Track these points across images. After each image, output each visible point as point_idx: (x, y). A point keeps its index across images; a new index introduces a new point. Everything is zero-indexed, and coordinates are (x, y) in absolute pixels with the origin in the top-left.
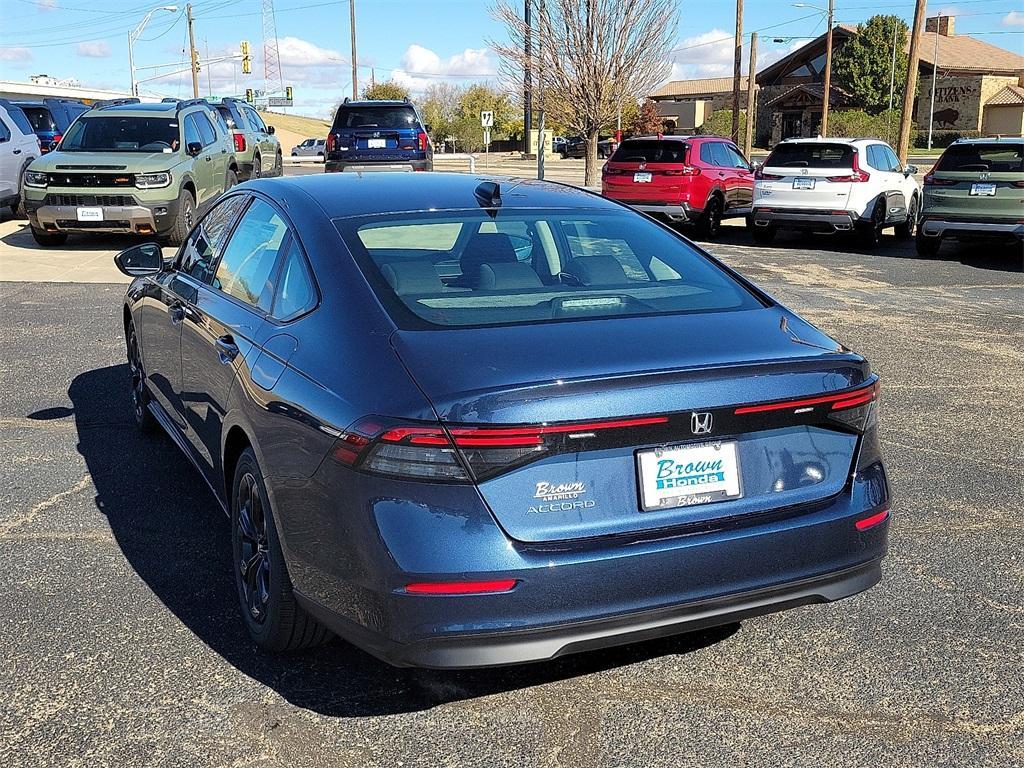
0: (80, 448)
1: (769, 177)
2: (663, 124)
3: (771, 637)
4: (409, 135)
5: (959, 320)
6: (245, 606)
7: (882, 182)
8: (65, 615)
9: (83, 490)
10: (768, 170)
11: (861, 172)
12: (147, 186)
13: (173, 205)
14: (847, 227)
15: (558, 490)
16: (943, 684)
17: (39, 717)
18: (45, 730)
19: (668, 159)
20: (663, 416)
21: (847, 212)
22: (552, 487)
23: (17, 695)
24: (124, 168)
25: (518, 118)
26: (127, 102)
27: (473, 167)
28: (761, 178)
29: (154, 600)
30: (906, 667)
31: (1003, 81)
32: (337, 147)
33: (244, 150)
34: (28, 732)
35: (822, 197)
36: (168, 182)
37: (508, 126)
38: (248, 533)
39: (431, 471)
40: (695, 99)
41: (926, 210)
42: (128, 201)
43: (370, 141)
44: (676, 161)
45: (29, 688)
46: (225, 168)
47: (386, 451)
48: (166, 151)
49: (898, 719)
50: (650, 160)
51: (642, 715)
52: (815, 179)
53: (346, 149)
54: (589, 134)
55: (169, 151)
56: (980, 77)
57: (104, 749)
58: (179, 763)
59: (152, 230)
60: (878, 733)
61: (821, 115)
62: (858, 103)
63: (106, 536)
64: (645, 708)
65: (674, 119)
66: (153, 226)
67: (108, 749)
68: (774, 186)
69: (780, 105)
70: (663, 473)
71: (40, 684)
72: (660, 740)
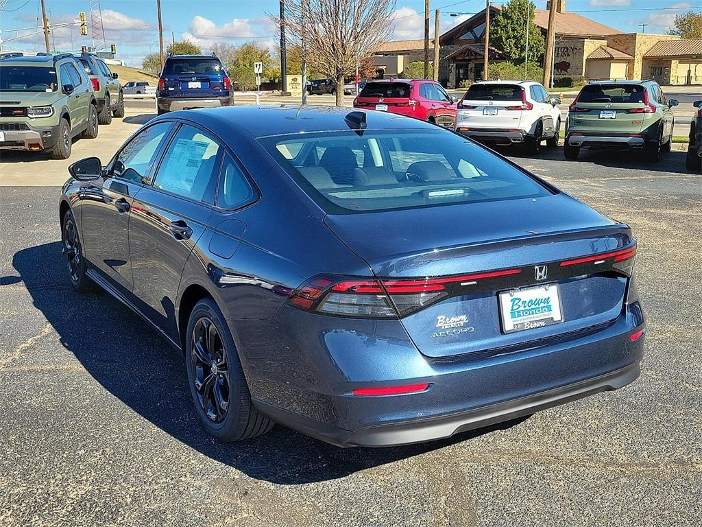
0: (36, 304)
1: (467, 107)
2: (376, 71)
3: (558, 416)
4: (216, 79)
5: (605, 201)
6: (201, 412)
7: (541, 110)
8: (67, 424)
9: (48, 334)
10: (466, 102)
11: (527, 103)
12: (34, 116)
13: (55, 130)
14: (519, 140)
15: (451, 321)
16: (678, 441)
17: (74, 497)
18: (83, 505)
19: (397, 95)
20: (516, 269)
21: (519, 130)
22: (448, 319)
23: (53, 482)
24: (18, 103)
25: (276, 67)
26: (14, 55)
27: (258, 101)
28: (462, 108)
29: (129, 411)
30: (650, 431)
31: (598, 43)
32: (167, 87)
33: (99, 90)
34: (70, 508)
35: (504, 120)
36: (52, 113)
37: (270, 73)
38: (204, 359)
39: (355, 311)
40: (397, 54)
41: (571, 129)
42: (23, 127)
43: (189, 83)
44: (403, 96)
45: (59, 477)
46: (89, 103)
47: (334, 298)
48: (47, 90)
49: (657, 465)
50: (386, 96)
51: (491, 472)
52: (498, 108)
53: (173, 89)
54: (338, 78)
55: (50, 91)
56: (582, 40)
57: (131, 516)
58: (187, 523)
59: (41, 147)
60: (648, 475)
61: (483, 65)
62: (505, 57)
63: (77, 367)
64: (492, 467)
65: (384, 68)
66: (42, 145)
67: (133, 516)
68: (470, 113)
69: (454, 59)
70: (515, 307)
71: (67, 474)
72: (509, 488)
